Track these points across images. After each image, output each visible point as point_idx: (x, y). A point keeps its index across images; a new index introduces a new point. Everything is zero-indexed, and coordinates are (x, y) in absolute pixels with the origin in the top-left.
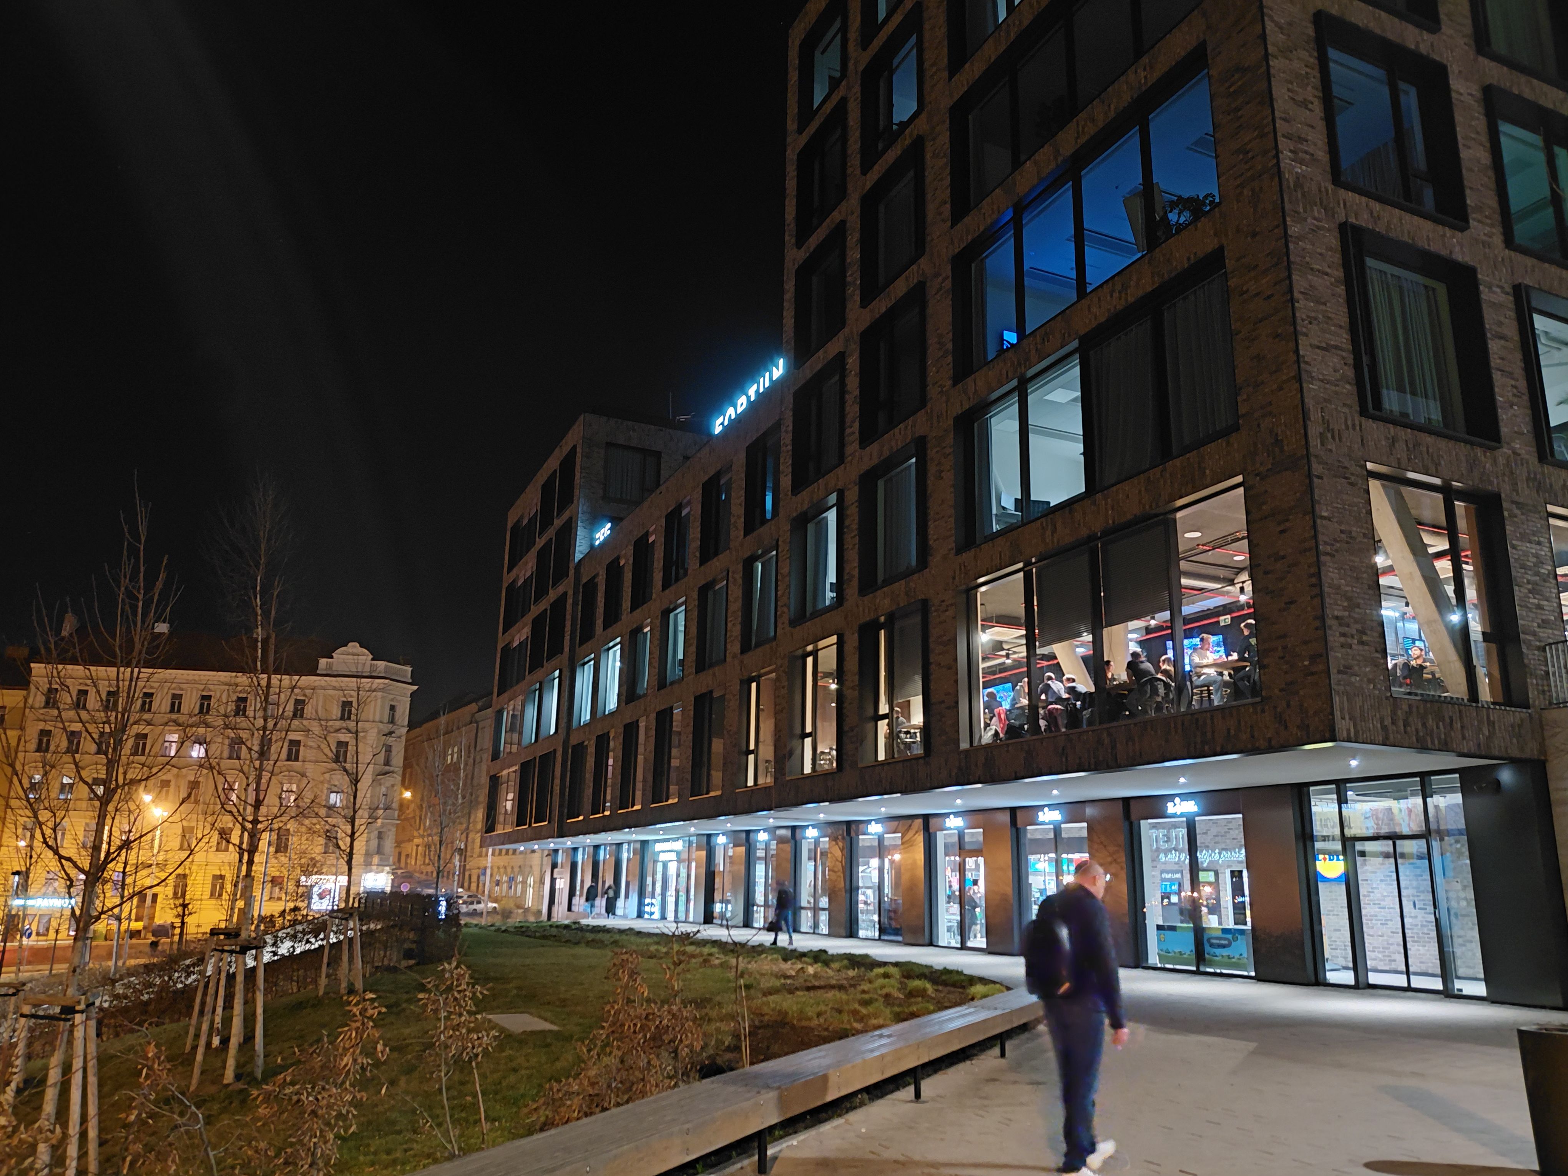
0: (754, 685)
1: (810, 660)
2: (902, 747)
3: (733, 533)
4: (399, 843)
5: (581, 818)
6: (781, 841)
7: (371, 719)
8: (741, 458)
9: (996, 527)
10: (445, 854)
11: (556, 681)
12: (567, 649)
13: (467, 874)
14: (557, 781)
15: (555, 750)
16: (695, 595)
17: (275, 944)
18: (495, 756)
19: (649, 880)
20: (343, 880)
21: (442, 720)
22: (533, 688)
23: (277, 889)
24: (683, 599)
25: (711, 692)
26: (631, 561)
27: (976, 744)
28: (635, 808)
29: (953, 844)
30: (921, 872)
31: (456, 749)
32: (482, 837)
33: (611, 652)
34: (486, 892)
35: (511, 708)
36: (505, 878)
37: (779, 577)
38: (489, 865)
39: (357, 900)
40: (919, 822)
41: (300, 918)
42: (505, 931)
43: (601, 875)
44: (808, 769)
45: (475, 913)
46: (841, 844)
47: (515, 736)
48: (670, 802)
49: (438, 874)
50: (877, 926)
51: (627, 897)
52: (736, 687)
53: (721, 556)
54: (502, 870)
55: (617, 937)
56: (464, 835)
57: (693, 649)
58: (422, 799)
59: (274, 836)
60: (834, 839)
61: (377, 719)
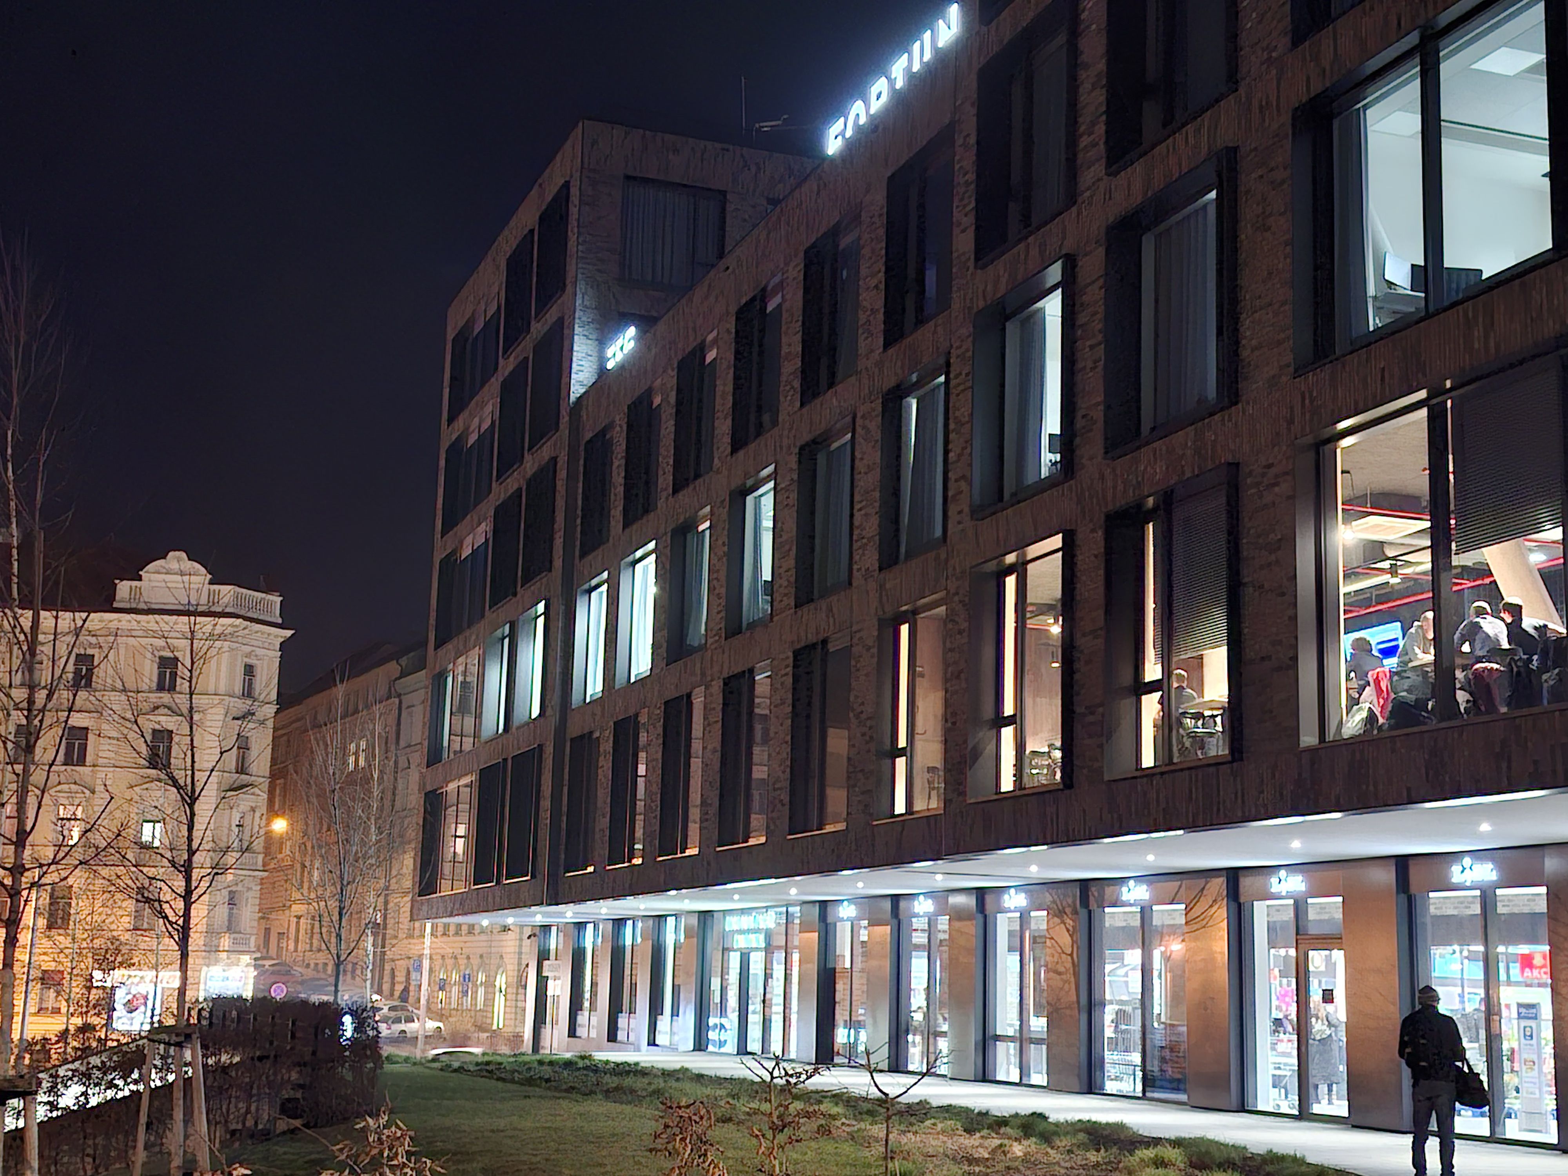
0: (905, 629)
1: (1011, 582)
2: (1188, 743)
3: (863, 346)
4: (265, 914)
5: (591, 869)
6: (957, 915)
7: (211, 690)
8: (878, 199)
9: (1373, 322)
10: (350, 934)
11: (541, 621)
12: (558, 563)
13: (387, 967)
14: (546, 803)
15: (540, 746)
16: (793, 461)
17: (52, 1090)
18: (434, 756)
19: (716, 984)
20: (171, 979)
21: (340, 691)
22: (499, 633)
23: (52, 994)
24: (771, 468)
25: (825, 642)
26: (673, 399)
27: (1331, 736)
28: (688, 853)
29: (1284, 925)
30: (1222, 976)
31: (363, 744)
32: (413, 901)
33: (639, 567)
34: (423, 1001)
35: (461, 669)
36: (455, 977)
37: (952, 426)
38: (427, 952)
39: (194, 1013)
40: (1219, 884)
41: (94, 1044)
42: (460, 1070)
43: (627, 972)
44: (1007, 784)
45: (403, 1038)
46: (1069, 922)
47: (469, 722)
48: (752, 842)
49: (337, 965)
50: (1139, 1074)
51: (675, 1013)
52: (870, 632)
53: (839, 388)
54: (450, 962)
55: (660, 1083)
56: (381, 899)
57: (791, 562)
58: (305, 834)
59: (45, 899)
60: (1057, 913)
61: (222, 689)
